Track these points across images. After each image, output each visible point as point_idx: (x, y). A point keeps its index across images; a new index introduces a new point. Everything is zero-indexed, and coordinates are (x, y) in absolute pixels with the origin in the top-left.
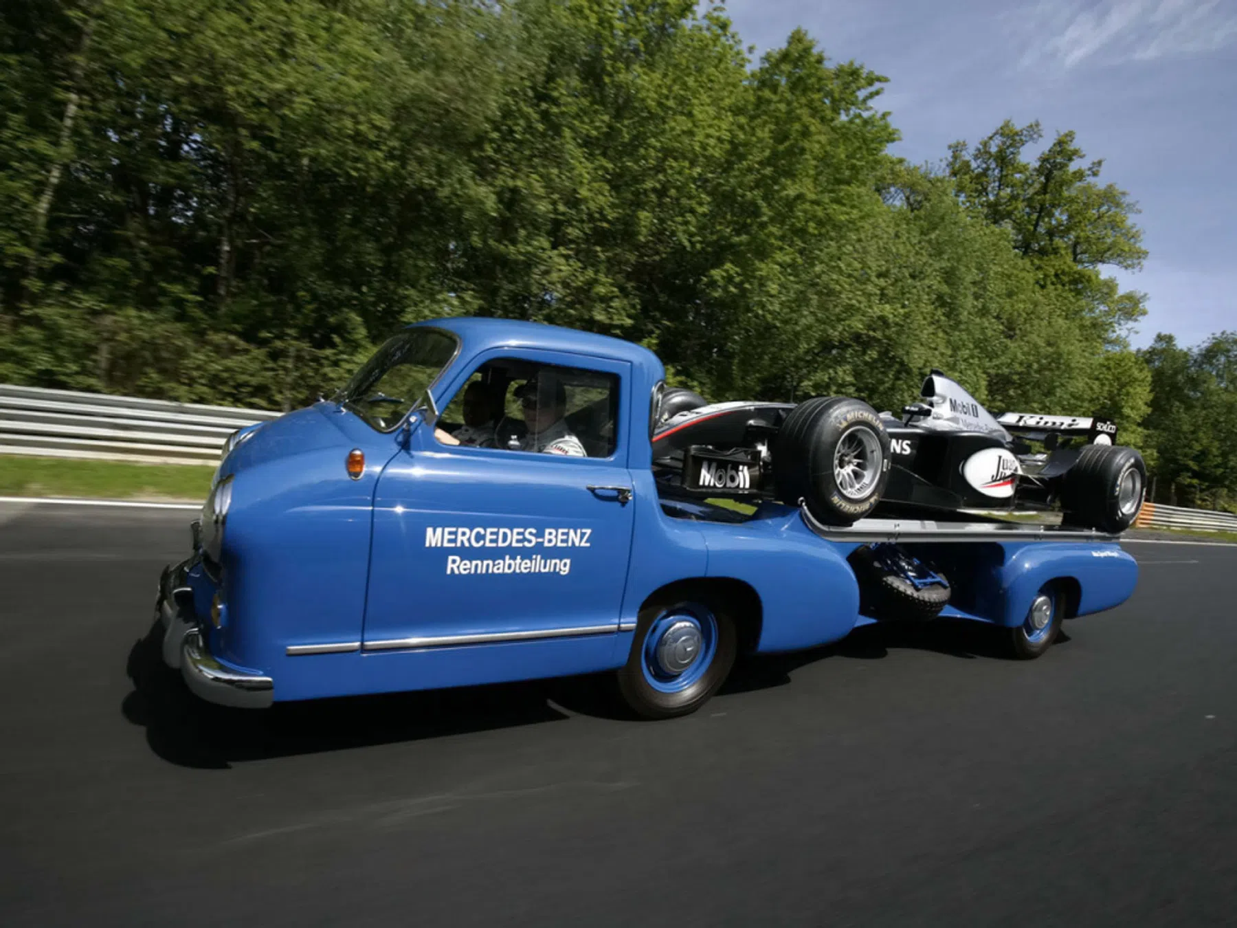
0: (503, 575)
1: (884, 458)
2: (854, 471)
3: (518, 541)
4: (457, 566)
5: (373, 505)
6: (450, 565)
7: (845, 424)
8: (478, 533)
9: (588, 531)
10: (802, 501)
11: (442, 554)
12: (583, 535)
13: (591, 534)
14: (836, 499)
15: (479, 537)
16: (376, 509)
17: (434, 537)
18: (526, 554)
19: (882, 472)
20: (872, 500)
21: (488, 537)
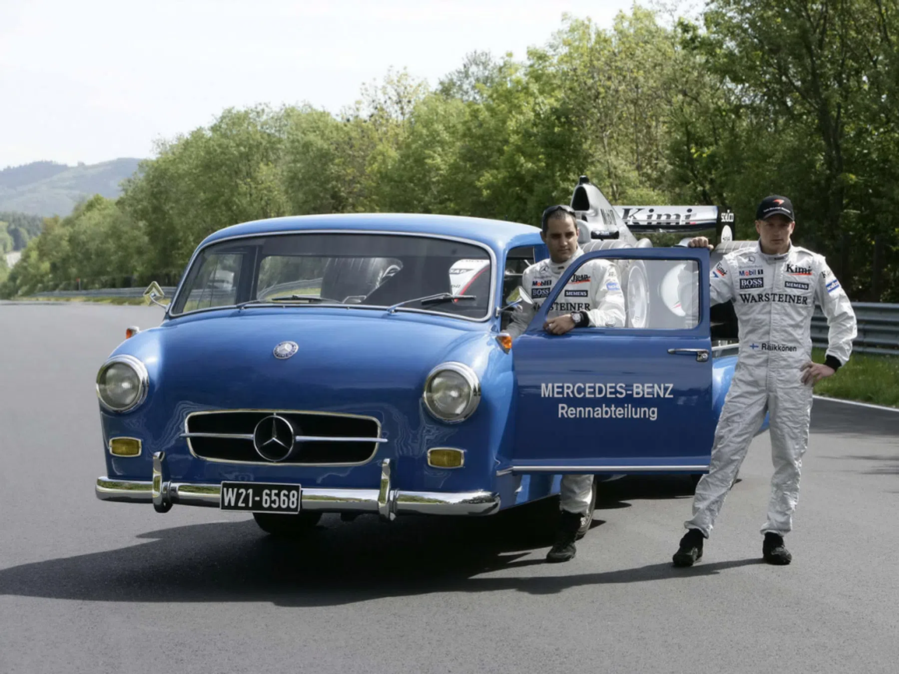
3: (611, 393)
4: (565, 411)
6: (560, 411)
8: (579, 387)
9: (670, 386)
11: (553, 402)
12: (666, 388)
13: (673, 388)
15: (580, 390)
17: (546, 390)
18: (619, 403)
21: (587, 390)
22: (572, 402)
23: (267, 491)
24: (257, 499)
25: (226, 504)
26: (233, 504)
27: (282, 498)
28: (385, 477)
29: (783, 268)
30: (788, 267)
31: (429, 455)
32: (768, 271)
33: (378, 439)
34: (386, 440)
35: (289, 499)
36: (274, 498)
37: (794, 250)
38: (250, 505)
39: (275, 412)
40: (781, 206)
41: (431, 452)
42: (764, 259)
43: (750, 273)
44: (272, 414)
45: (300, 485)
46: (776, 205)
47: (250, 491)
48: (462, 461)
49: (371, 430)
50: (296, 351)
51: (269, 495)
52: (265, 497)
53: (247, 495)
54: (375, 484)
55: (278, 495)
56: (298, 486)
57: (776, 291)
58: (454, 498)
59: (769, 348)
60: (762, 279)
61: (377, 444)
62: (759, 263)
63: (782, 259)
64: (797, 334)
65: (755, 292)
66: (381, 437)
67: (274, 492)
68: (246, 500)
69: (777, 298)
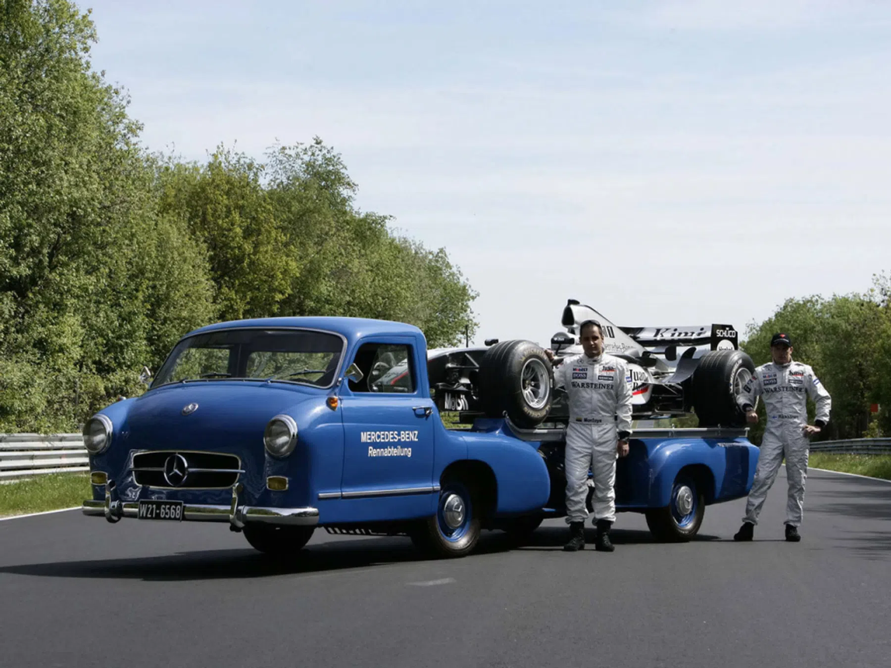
0: (388, 457)
1: (550, 379)
2: (532, 390)
3: (392, 438)
4: (373, 452)
5: (342, 422)
6: (370, 452)
7: (524, 358)
8: (378, 435)
9: (416, 432)
10: (505, 413)
11: (367, 445)
12: (415, 434)
13: (418, 433)
14: (526, 409)
15: (379, 437)
16: (345, 424)
17: (364, 437)
18: (394, 445)
19: (550, 388)
20: (547, 408)
21: (382, 436)
22: (376, 445)
23: (163, 506)
24: (158, 511)
25: (141, 515)
26: (144, 515)
27: (172, 511)
28: (234, 495)
29: (787, 373)
30: (790, 372)
31: (267, 481)
32: (779, 375)
33: (239, 471)
34: (244, 471)
35: (176, 512)
36: (167, 511)
37: (793, 363)
38: (154, 516)
39: (177, 451)
40: (784, 338)
41: (269, 479)
42: (776, 368)
43: (769, 376)
44: (175, 453)
45: (182, 502)
46: (781, 338)
47: (154, 506)
48: (287, 486)
49: (233, 464)
50: (196, 409)
51: (164, 509)
52: (162, 510)
53: (153, 509)
54: (228, 501)
55: (169, 509)
56: (181, 503)
57: (784, 385)
58: (286, 512)
59: (783, 417)
60: (776, 379)
61: (238, 475)
62: (774, 370)
63: (787, 367)
64: (797, 408)
65: (772, 387)
66: (241, 469)
67: (168, 506)
68: (152, 513)
69: (785, 389)
